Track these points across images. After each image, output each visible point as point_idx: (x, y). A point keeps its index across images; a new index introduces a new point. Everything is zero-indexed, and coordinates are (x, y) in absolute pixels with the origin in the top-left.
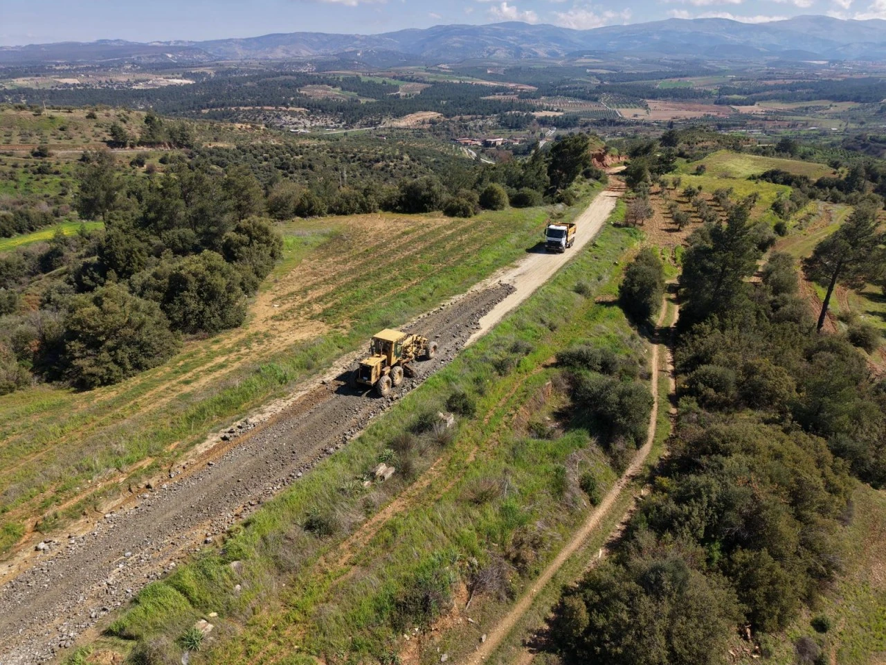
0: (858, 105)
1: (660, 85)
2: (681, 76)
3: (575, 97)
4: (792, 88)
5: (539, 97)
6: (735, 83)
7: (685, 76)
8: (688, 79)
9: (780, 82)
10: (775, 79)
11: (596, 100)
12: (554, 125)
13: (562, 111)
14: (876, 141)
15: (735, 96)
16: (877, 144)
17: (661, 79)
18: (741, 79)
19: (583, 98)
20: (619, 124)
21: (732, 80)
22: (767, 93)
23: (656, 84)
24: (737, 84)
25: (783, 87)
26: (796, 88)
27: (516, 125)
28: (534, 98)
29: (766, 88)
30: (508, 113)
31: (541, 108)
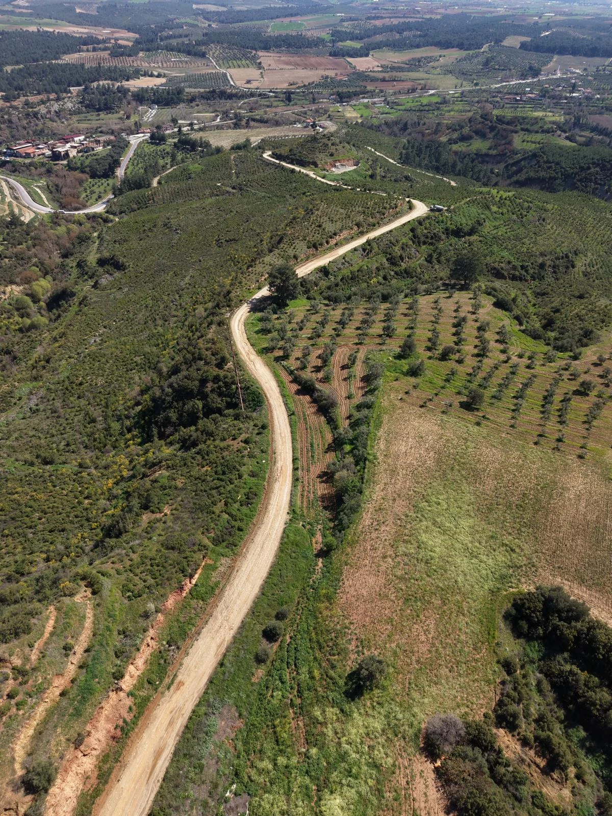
0: (463, 53)
1: (273, 28)
2: (291, 15)
3: (179, 51)
4: (400, 29)
5: (136, 54)
6: (346, 24)
7: (296, 15)
8: (299, 19)
9: (387, 21)
10: (382, 18)
11: (203, 55)
12: (154, 102)
13: (165, 76)
14: (503, 123)
15: (349, 43)
16: (505, 126)
17: (272, 19)
18: (351, 19)
19: (189, 53)
20: (230, 97)
21: (342, 20)
22: (379, 38)
23: (268, 27)
24: (347, 27)
25: (390, 29)
26: (404, 30)
27: (106, 104)
28: (130, 56)
29: (377, 31)
30: (95, 84)
31: (137, 74)
